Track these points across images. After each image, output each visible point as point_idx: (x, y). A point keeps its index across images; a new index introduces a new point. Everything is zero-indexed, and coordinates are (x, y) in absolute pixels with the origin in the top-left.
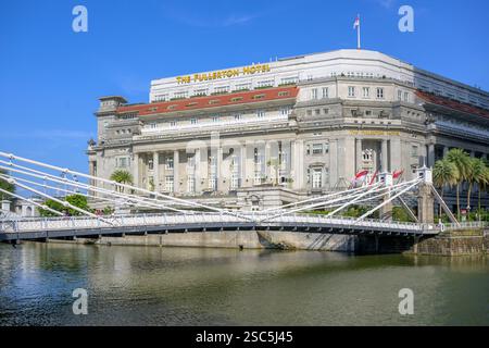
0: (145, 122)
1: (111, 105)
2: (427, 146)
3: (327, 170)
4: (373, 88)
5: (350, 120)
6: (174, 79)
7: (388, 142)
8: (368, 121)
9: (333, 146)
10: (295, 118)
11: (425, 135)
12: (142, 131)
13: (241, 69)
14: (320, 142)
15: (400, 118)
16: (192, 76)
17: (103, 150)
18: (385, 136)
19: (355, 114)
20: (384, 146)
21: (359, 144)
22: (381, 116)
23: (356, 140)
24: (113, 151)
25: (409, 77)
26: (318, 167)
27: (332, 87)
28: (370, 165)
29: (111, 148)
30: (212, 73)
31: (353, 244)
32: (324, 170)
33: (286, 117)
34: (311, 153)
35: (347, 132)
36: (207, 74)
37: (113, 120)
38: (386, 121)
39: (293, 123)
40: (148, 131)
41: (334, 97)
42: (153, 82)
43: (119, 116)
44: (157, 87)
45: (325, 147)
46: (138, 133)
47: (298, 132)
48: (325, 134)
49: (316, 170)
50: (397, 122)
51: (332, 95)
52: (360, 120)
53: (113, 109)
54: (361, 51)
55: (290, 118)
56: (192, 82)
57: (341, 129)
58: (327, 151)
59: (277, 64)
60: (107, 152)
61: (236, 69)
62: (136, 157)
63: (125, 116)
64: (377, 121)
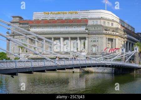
0: (31, 27)
1: (17, 19)
2: (124, 42)
3: (98, 47)
4: (110, 23)
5: (105, 32)
6: (43, 13)
7: (115, 39)
8: (110, 32)
9: (99, 40)
10: (88, 30)
11: (124, 38)
12: (31, 30)
13: (68, 12)
14: (95, 38)
15: (118, 32)
16: (50, 12)
17: (14, 36)
18: (114, 37)
19: (106, 30)
20: (114, 40)
21: (107, 39)
22: (113, 31)
23: (106, 38)
24: (18, 36)
25: (118, 21)
26: (95, 46)
27: (99, 21)
28: (109, 46)
29: (17, 35)
30: (57, 12)
31: (113, 71)
32: (96, 47)
33: (85, 29)
34: (92, 41)
35: (104, 35)
36: (55, 12)
37: (18, 25)
38: (114, 33)
39: (87, 31)
40: (32, 30)
41: (99, 24)
42: (34, 13)
43: (20, 24)
44: (36, 15)
45: (97, 40)
46: (29, 30)
47: (88, 34)
48: (97, 35)
49: (94, 47)
50: (117, 34)
51: (99, 23)
52: (107, 32)
53: (18, 21)
54: (107, 11)
55: (86, 29)
56: (50, 14)
57: (102, 34)
58: (97, 41)
59: (80, 12)
60: (15, 37)
61: (66, 12)
62: (28, 39)
63: (23, 24)
64: (112, 33)
